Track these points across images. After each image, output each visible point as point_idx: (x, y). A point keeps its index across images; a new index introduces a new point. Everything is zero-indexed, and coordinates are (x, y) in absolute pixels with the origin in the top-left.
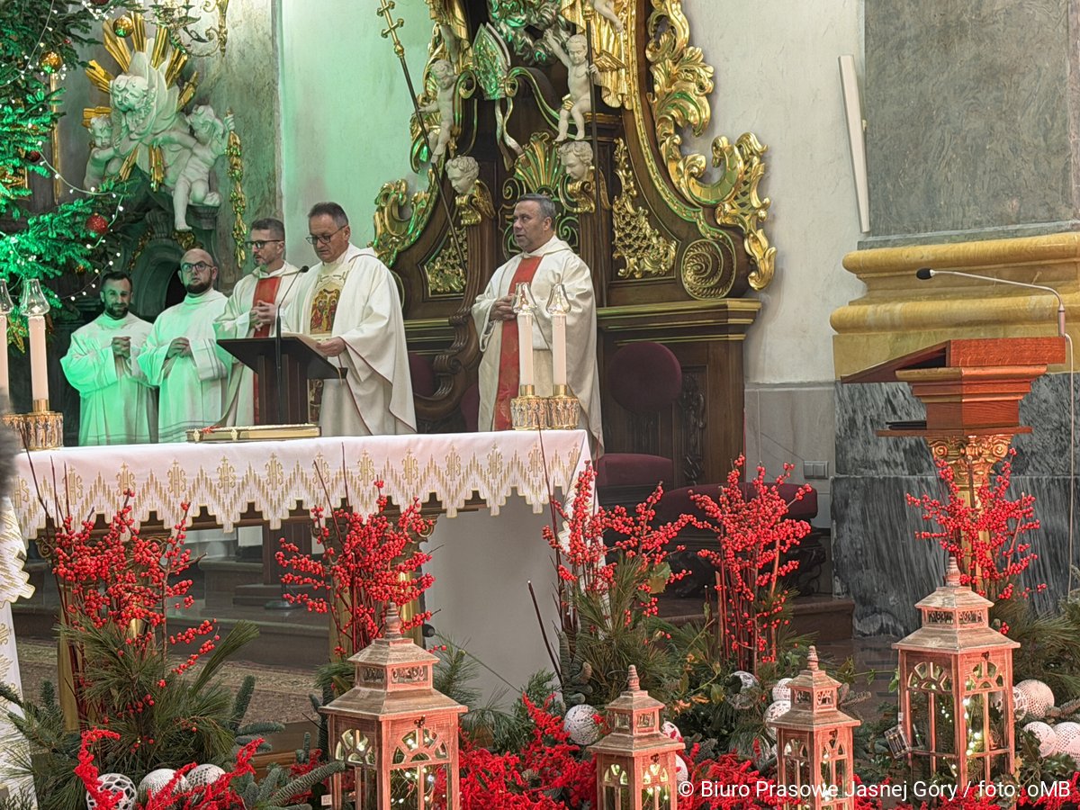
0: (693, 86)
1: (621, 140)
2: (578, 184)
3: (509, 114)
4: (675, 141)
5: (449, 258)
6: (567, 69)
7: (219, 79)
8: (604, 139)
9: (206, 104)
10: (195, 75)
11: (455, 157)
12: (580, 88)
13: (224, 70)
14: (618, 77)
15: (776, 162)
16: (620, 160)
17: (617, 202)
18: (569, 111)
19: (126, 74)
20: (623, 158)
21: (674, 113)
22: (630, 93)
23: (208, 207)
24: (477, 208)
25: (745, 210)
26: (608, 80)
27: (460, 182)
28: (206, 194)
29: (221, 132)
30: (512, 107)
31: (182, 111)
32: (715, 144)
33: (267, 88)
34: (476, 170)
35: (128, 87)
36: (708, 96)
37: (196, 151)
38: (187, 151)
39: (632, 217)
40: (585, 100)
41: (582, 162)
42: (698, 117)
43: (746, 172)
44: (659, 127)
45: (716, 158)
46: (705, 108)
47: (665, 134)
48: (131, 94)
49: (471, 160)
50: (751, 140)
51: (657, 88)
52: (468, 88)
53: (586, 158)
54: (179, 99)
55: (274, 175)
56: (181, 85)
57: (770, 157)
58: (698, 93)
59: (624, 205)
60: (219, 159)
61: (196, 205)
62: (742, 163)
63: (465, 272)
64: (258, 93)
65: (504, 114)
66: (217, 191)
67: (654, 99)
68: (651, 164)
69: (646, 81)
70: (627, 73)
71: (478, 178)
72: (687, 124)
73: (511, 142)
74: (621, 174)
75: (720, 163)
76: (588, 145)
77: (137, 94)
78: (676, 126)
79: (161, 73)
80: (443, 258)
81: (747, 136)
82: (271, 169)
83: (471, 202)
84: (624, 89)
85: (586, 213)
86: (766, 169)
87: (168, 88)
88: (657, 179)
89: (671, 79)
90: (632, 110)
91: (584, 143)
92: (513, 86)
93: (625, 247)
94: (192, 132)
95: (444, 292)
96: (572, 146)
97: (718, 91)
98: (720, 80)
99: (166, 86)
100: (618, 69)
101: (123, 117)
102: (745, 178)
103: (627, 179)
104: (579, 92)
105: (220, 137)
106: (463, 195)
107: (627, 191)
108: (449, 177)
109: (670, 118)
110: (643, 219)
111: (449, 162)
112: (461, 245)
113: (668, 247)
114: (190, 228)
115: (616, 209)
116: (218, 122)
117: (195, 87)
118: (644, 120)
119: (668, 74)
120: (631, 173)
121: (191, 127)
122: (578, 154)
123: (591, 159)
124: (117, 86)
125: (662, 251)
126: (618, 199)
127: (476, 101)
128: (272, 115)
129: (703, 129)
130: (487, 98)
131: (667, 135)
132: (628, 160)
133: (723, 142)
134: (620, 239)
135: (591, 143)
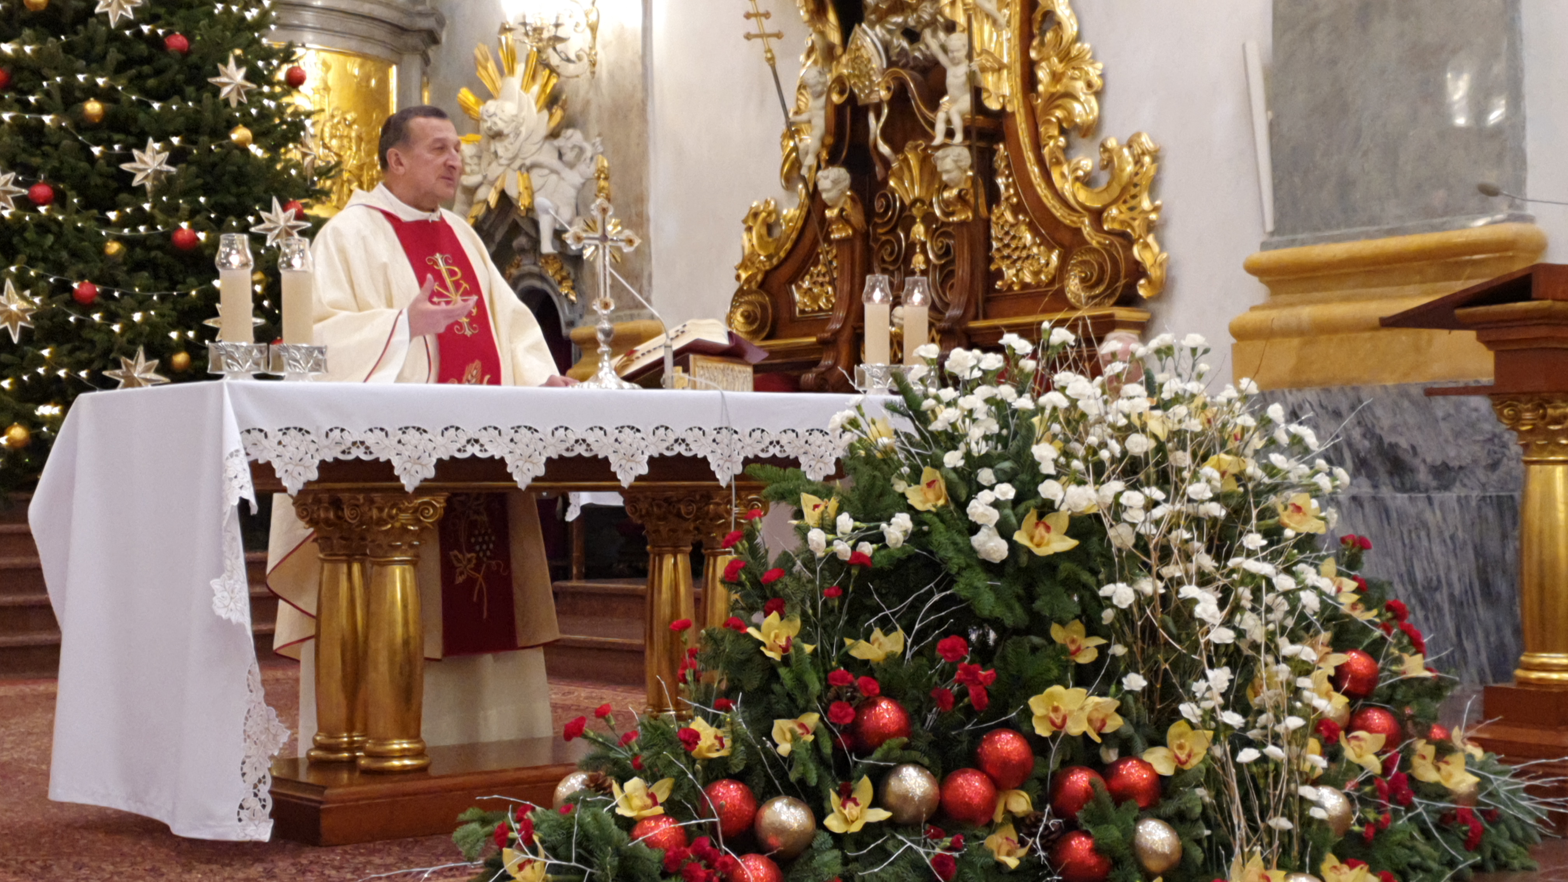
0: (1081, 84)
1: (1001, 145)
2: (955, 192)
3: (883, 119)
4: (1060, 143)
5: (818, 276)
6: (945, 70)
8: (982, 144)
9: (574, 128)
10: (564, 98)
11: (827, 167)
12: (958, 89)
14: (1000, 78)
15: (1170, 163)
16: (1000, 166)
17: (995, 211)
18: (947, 113)
19: (496, 99)
20: (1003, 164)
21: (1059, 113)
22: (1011, 95)
24: (848, 222)
25: (1135, 214)
26: (989, 81)
27: (830, 194)
28: (573, 219)
29: (590, 156)
30: (886, 111)
31: (551, 135)
32: (1103, 146)
34: (848, 182)
35: (497, 112)
36: (1096, 94)
37: (564, 175)
38: (555, 176)
39: (1012, 226)
40: (964, 102)
41: (960, 168)
42: (1084, 117)
43: (1137, 174)
44: (1042, 129)
45: (1103, 160)
46: (1092, 107)
47: (1049, 137)
48: (501, 119)
49: (843, 170)
50: (1143, 139)
51: (1041, 88)
52: (841, 93)
53: (964, 163)
54: (548, 123)
56: (550, 110)
57: (1164, 156)
58: (1085, 91)
59: (1003, 214)
60: (588, 184)
61: (563, 229)
62: (1132, 163)
63: (835, 289)
64: (627, 114)
65: (878, 120)
67: (1037, 100)
68: (1033, 169)
69: (1029, 81)
70: (1009, 74)
71: (850, 190)
72: (1072, 124)
73: (885, 149)
74: (1000, 180)
75: (1108, 165)
76: (966, 150)
77: (507, 120)
78: (1061, 128)
79: (530, 98)
80: (812, 276)
81: (1138, 135)
83: (842, 215)
84: (1006, 90)
85: (963, 222)
86: (1158, 170)
87: (538, 113)
88: (1039, 184)
89: (1057, 78)
90: (1014, 113)
91: (962, 148)
92: (889, 89)
93: (1003, 258)
94: (560, 157)
95: (812, 312)
96: (949, 151)
97: (1107, 89)
98: (1110, 76)
99: (535, 111)
100: (999, 70)
101: (492, 142)
102: (1136, 180)
103: (1006, 186)
104: (957, 94)
105: (588, 160)
106: (833, 207)
107: (1007, 199)
108: (820, 189)
109: (1054, 119)
110: (1024, 227)
111: (820, 173)
112: (831, 262)
113: (1050, 256)
114: (556, 252)
115: (994, 218)
116: (586, 144)
118: (1027, 122)
119: (1053, 73)
120: (1010, 180)
121: (559, 152)
122: (956, 158)
123: (969, 164)
125: (1043, 261)
126: (996, 207)
127: (849, 107)
129: (1090, 130)
130: (860, 103)
131: (1051, 137)
132: (1008, 166)
133: (1112, 143)
134: (998, 250)
135: (970, 147)
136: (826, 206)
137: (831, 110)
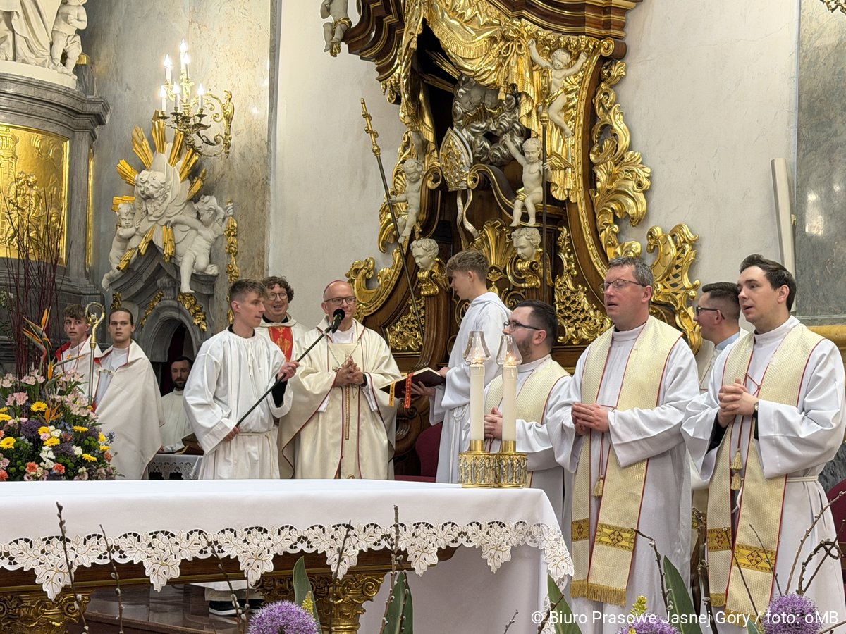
0: (632, 184)
1: (565, 228)
2: (527, 264)
3: (469, 203)
4: (614, 230)
5: (408, 322)
6: (522, 168)
7: (222, 175)
8: (549, 227)
9: (211, 195)
10: (203, 171)
11: (419, 239)
12: (532, 182)
13: (227, 169)
14: (565, 175)
15: (706, 250)
16: (563, 245)
17: (559, 280)
18: (523, 201)
19: (148, 170)
20: (566, 243)
21: (613, 205)
22: (574, 189)
23: (208, 276)
24: (436, 282)
25: (676, 289)
26: (557, 177)
27: (423, 260)
28: (208, 265)
29: (222, 217)
30: (471, 197)
31: (192, 200)
32: (650, 233)
33: (261, 182)
34: (437, 250)
35: (149, 180)
36: (645, 192)
37: (200, 231)
38: (193, 232)
39: (572, 292)
40: (537, 193)
41: (532, 245)
42: (635, 210)
43: (678, 258)
44: (599, 218)
45: (651, 245)
46: (641, 203)
47: (605, 224)
48: (152, 185)
49: (433, 241)
50: (685, 230)
51: (599, 185)
52: (435, 181)
53: (535, 241)
54: (190, 190)
55: (263, 252)
56: (191, 180)
57: (701, 245)
58: (636, 189)
59: (565, 283)
60: (220, 239)
61: (199, 274)
62: (675, 249)
63: (423, 334)
64: (253, 186)
65: (464, 203)
66: (216, 264)
67: (596, 194)
68: (592, 249)
69: (590, 179)
70: (573, 172)
71: (438, 256)
72: (625, 215)
73: (469, 227)
74: (564, 257)
75: (654, 249)
76: (537, 231)
77: (156, 186)
78: (615, 218)
79: (176, 170)
80: (402, 322)
81: (680, 227)
82: (261, 247)
83: (431, 276)
84: (570, 185)
85: (532, 288)
86: (696, 256)
87: (181, 182)
88: (596, 261)
89: (612, 178)
90: (576, 203)
91: (534, 229)
92: (475, 180)
93: (565, 318)
94: (198, 217)
95: (403, 350)
96: (524, 231)
97: (653, 189)
98: (656, 179)
99: (180, 181)
100: (565, 169)
101: (144, 203)
102: (678, 262)
103: (568, 261)
104: (532, 186)
105: (221, 221)
106: (424, 270)
107: (568, 271)
108: (414, 254)
109: (610, 210)
110: (582, 295)
111: (414, 243)
112: (419, 312)
113: (604, 319)
114: (193, 292)
115: (557, 286)
116: (219, 208)
117: (203, 181)
118: (587, 211)
119: (609, 174)
120: (572, 256)
121: (198, 213)
122: (529, 237)
123: (539, 242)
124: (141, 179)
125: (598, 323)
126: (560, 277)
127: (440, 192)
128: (264, 204)
129: (640, 220)
130: (450, 190)
131: (607, 224)
132: (570, 245)
133: (658, 232)
134: (560, 311)
135: (540, 229)
136: (417, 269)
137: (425, 193)
